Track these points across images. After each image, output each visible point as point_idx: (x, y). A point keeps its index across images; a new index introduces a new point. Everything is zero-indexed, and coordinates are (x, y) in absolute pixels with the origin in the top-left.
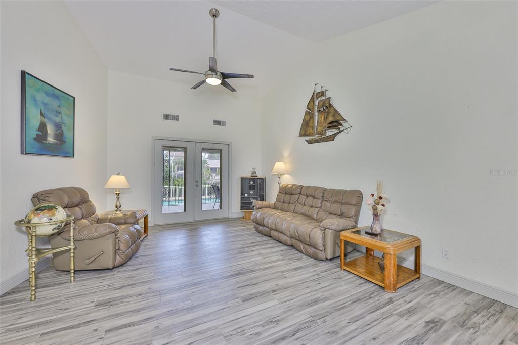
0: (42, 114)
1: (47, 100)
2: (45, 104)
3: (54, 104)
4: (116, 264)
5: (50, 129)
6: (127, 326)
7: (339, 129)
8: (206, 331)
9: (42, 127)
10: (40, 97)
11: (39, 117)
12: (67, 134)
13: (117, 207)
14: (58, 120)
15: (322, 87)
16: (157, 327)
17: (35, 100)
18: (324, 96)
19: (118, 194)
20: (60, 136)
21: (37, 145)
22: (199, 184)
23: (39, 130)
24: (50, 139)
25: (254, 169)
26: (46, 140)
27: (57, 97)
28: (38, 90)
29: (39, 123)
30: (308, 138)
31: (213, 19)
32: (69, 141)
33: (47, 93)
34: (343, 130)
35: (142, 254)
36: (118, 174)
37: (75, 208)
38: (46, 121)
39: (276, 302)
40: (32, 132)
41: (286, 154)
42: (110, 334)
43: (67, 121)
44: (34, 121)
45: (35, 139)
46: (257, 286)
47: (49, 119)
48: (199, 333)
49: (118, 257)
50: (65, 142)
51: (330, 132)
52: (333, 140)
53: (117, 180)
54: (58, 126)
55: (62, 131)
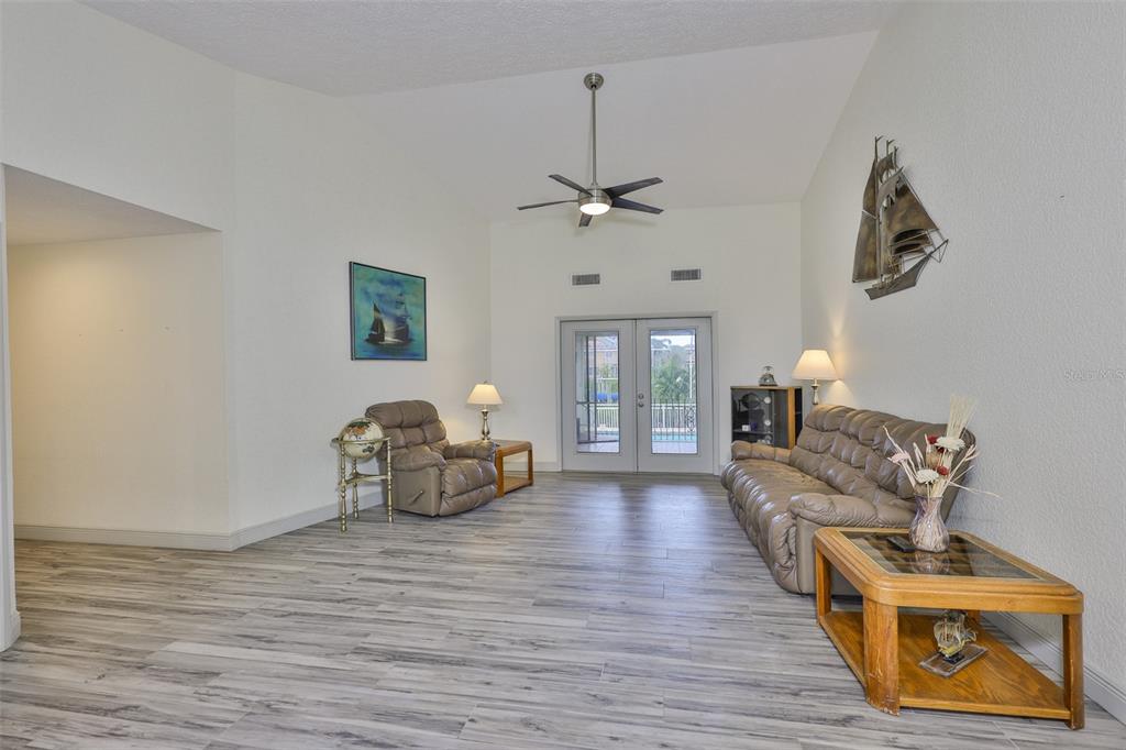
0: (376, 309)
1: (382, 289)
2: (380, 296)
3: (394, 292)
4: (441, 512)
5: (389, 326)
6: (381, 581)
7: (922, 251)
8: (439, 617)
9: (378, 325)
10: (374, 288)
11: (372, 312)
12: (415, 329)
13: (483, 433)
14: (399, 313)
15: (888, 143)
16: (402, 593)
17: (366, 293)
18: (892, 168)
19: (485, 414)
20: (403, 333)
21: (370, 347)
22: (645, 401)
23: (372, 329)
24: (389, 339)
25: (768, 368)
26: (383, 340)
27: (398, 283)
28: (371, 280)
29: (373, 319)
30: (871, 284)
31: (590, 92)
32: (417, 337)
33: (382, 282)
34: (930, 255)
35: (496, 508)
36: (485, 383)
37: (413, 430)
38: (382, 316)
39: (583, 623)
40: (365, 333)
41: (837, 327)
42: (360, 583)
43: (414, 311)
44: (367, 319)
45: (367, 340)
46: (587, 593)
47: (386, 314)
48: (432, 616)
49: (444, 503)
50: (411, 340)
51: (909, 262)
52: (914, 285)
53: (485, 393)
54: (400, 322)
55: (407, 326)
